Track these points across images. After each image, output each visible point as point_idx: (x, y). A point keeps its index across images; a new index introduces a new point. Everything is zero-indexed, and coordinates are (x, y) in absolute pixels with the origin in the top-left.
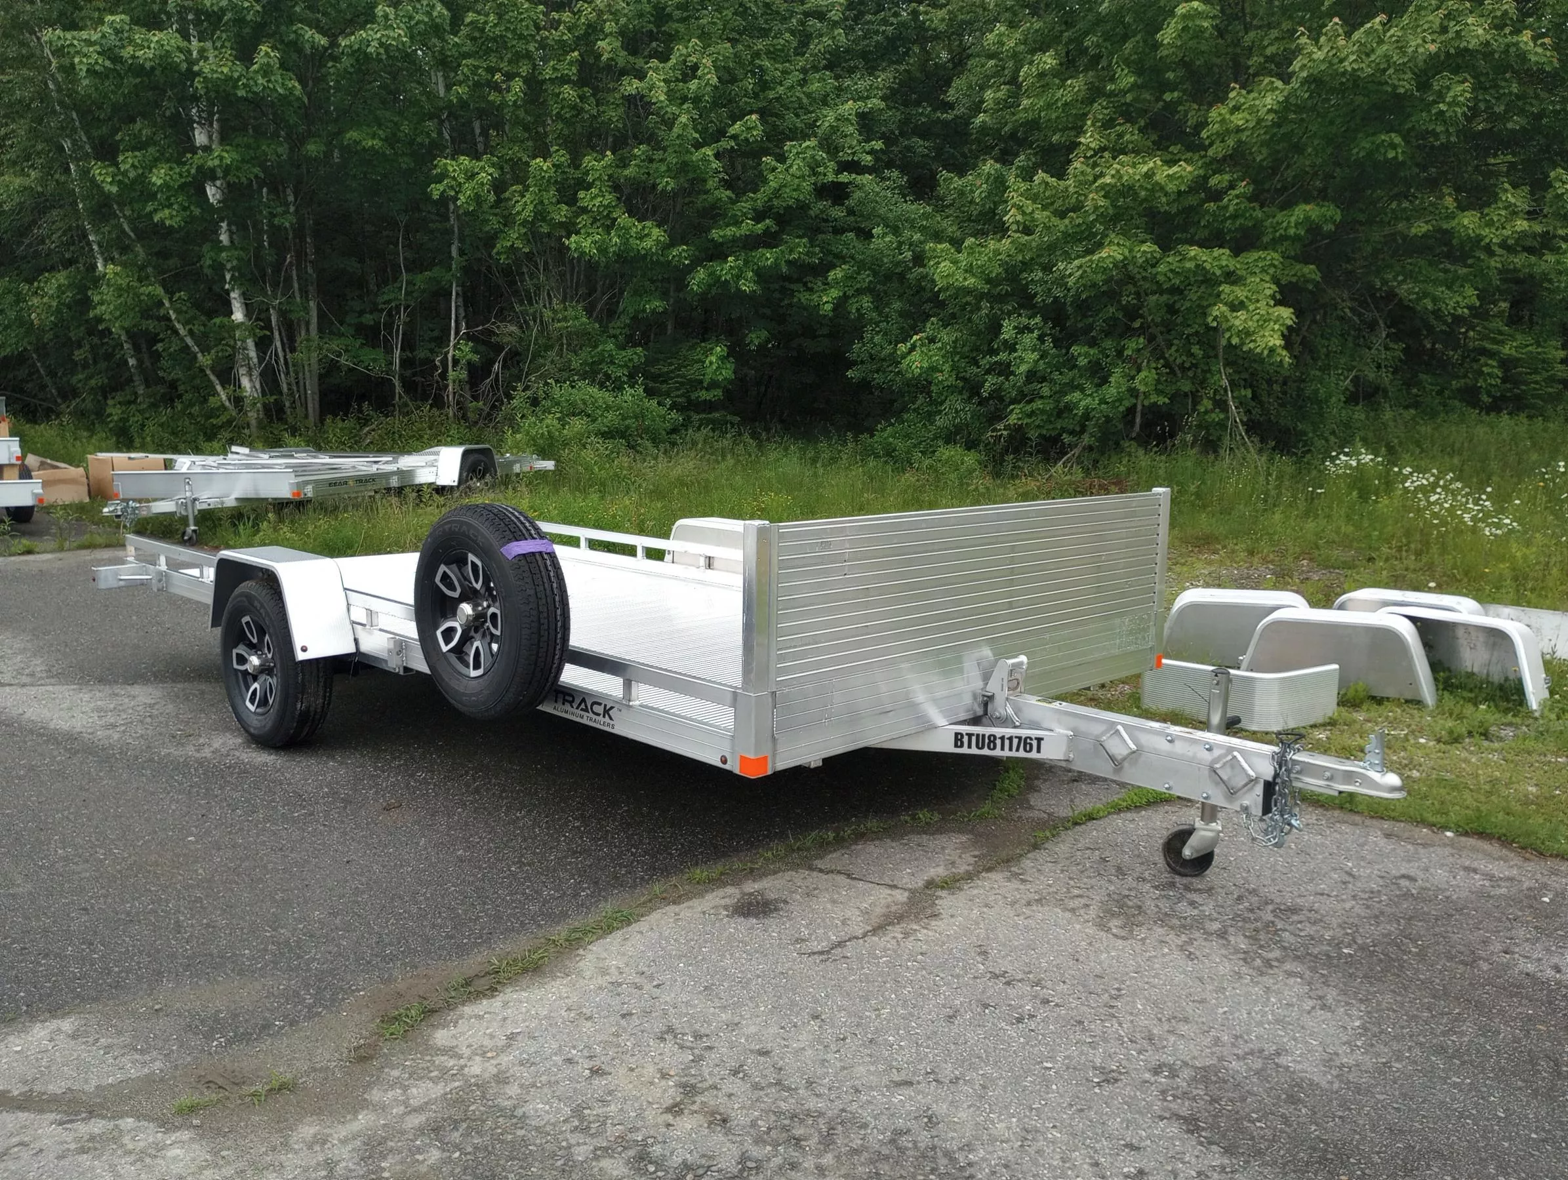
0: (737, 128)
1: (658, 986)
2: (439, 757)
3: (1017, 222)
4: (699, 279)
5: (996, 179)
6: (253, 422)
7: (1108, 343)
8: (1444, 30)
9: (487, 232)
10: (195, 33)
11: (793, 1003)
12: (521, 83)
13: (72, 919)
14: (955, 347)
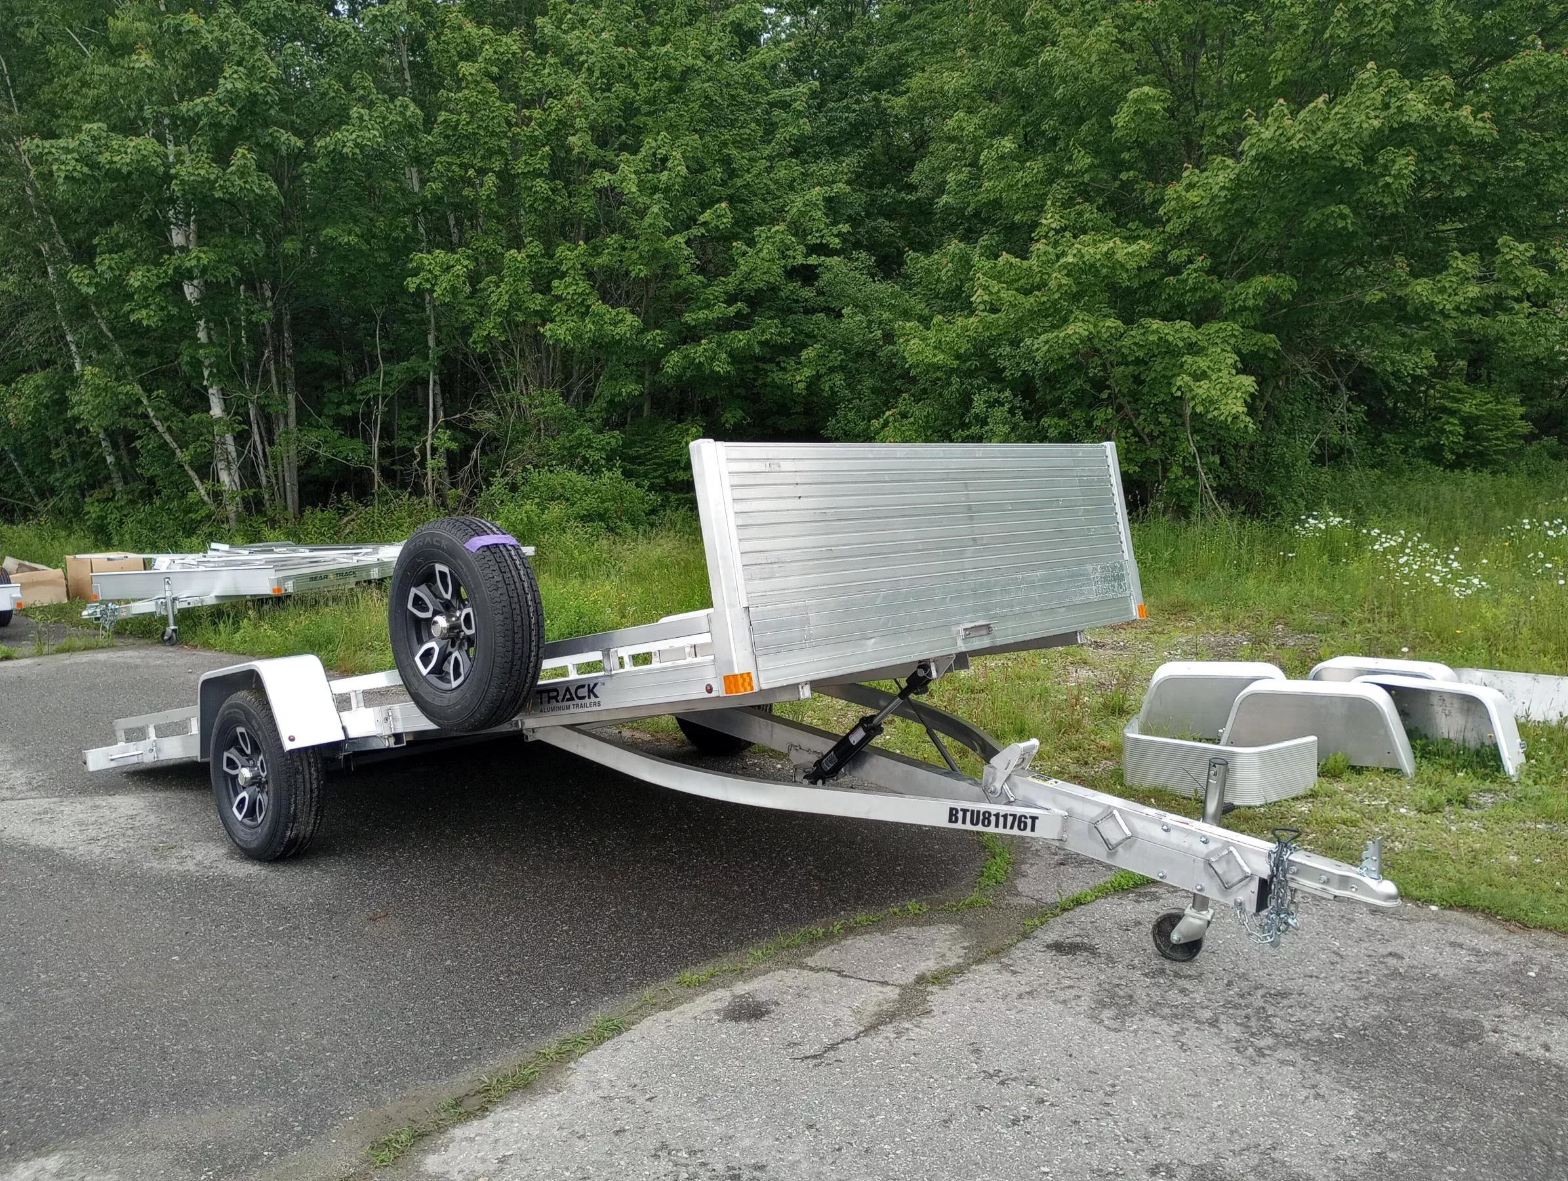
0: (707, 216)
1: (650, 1099)
2: (424, 861)
3: (984, 302)
4: (673, 362)
5: (961, 259)
6: (232, 516)
7: (1077, 414)
8: (1386, 106)
9: (463, 322)
10: (171, 138)
11: (787, 1113)
12: (493, 178)
13: (56, 1049)
14: (927, 422)
